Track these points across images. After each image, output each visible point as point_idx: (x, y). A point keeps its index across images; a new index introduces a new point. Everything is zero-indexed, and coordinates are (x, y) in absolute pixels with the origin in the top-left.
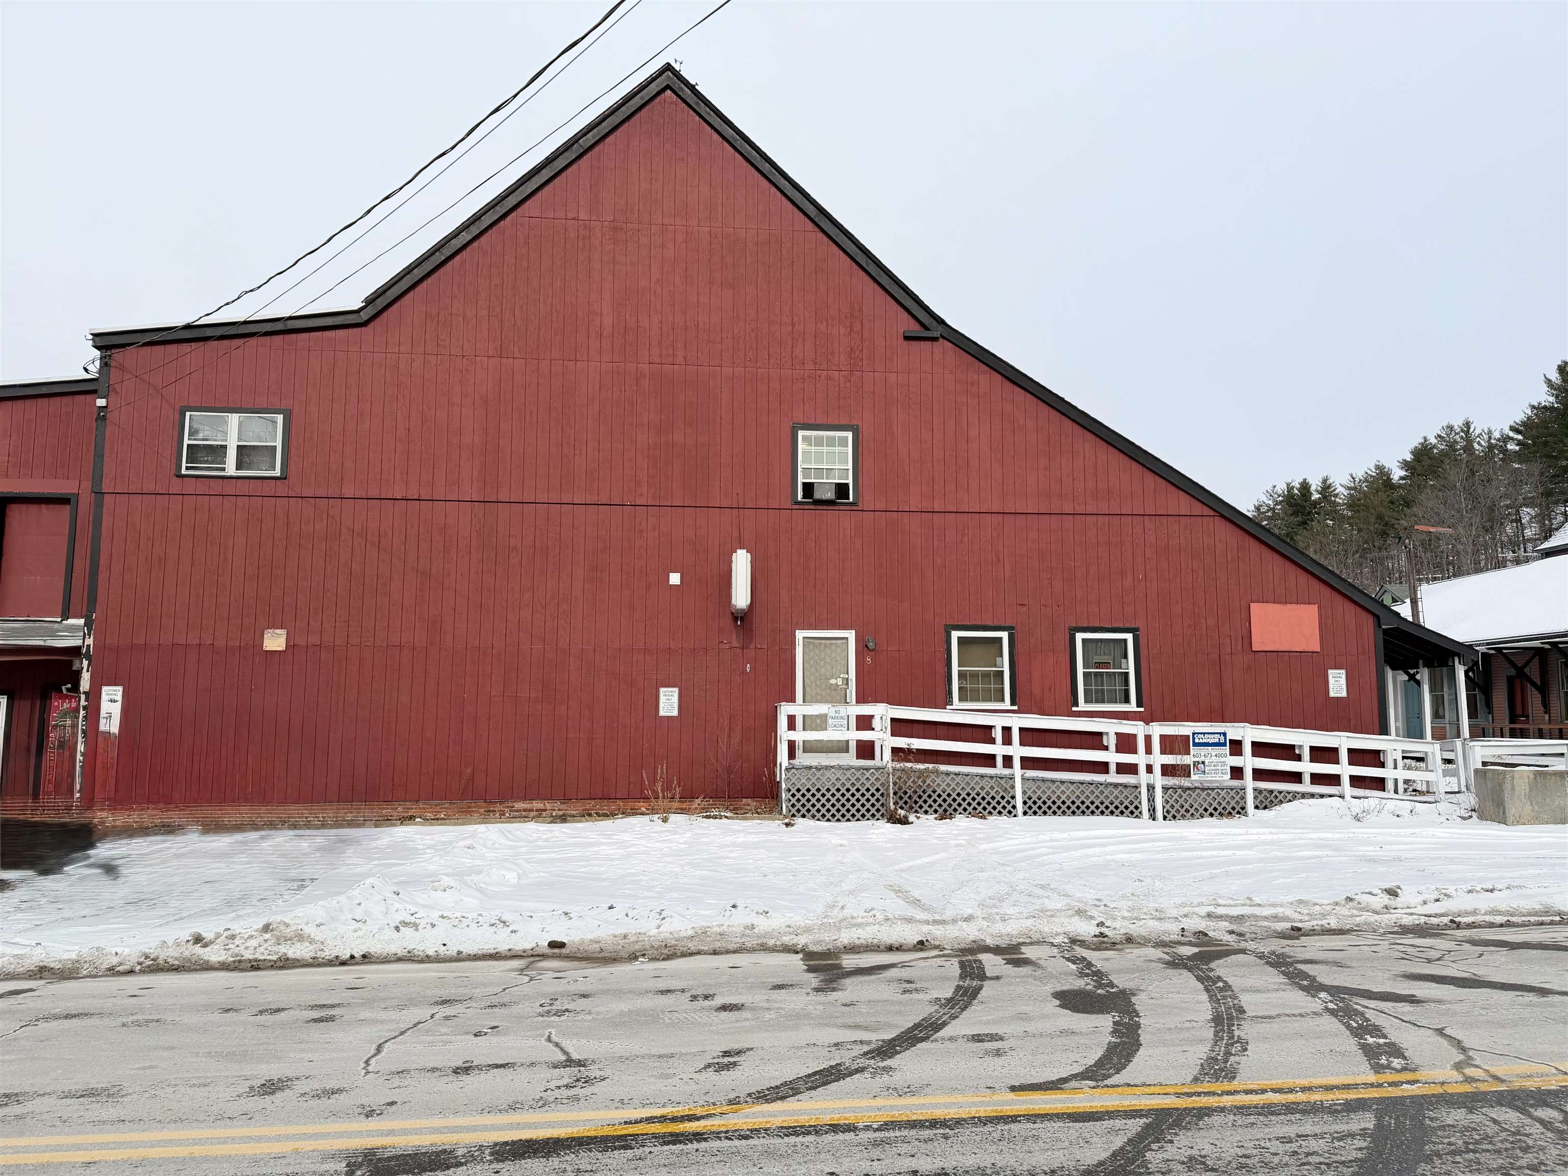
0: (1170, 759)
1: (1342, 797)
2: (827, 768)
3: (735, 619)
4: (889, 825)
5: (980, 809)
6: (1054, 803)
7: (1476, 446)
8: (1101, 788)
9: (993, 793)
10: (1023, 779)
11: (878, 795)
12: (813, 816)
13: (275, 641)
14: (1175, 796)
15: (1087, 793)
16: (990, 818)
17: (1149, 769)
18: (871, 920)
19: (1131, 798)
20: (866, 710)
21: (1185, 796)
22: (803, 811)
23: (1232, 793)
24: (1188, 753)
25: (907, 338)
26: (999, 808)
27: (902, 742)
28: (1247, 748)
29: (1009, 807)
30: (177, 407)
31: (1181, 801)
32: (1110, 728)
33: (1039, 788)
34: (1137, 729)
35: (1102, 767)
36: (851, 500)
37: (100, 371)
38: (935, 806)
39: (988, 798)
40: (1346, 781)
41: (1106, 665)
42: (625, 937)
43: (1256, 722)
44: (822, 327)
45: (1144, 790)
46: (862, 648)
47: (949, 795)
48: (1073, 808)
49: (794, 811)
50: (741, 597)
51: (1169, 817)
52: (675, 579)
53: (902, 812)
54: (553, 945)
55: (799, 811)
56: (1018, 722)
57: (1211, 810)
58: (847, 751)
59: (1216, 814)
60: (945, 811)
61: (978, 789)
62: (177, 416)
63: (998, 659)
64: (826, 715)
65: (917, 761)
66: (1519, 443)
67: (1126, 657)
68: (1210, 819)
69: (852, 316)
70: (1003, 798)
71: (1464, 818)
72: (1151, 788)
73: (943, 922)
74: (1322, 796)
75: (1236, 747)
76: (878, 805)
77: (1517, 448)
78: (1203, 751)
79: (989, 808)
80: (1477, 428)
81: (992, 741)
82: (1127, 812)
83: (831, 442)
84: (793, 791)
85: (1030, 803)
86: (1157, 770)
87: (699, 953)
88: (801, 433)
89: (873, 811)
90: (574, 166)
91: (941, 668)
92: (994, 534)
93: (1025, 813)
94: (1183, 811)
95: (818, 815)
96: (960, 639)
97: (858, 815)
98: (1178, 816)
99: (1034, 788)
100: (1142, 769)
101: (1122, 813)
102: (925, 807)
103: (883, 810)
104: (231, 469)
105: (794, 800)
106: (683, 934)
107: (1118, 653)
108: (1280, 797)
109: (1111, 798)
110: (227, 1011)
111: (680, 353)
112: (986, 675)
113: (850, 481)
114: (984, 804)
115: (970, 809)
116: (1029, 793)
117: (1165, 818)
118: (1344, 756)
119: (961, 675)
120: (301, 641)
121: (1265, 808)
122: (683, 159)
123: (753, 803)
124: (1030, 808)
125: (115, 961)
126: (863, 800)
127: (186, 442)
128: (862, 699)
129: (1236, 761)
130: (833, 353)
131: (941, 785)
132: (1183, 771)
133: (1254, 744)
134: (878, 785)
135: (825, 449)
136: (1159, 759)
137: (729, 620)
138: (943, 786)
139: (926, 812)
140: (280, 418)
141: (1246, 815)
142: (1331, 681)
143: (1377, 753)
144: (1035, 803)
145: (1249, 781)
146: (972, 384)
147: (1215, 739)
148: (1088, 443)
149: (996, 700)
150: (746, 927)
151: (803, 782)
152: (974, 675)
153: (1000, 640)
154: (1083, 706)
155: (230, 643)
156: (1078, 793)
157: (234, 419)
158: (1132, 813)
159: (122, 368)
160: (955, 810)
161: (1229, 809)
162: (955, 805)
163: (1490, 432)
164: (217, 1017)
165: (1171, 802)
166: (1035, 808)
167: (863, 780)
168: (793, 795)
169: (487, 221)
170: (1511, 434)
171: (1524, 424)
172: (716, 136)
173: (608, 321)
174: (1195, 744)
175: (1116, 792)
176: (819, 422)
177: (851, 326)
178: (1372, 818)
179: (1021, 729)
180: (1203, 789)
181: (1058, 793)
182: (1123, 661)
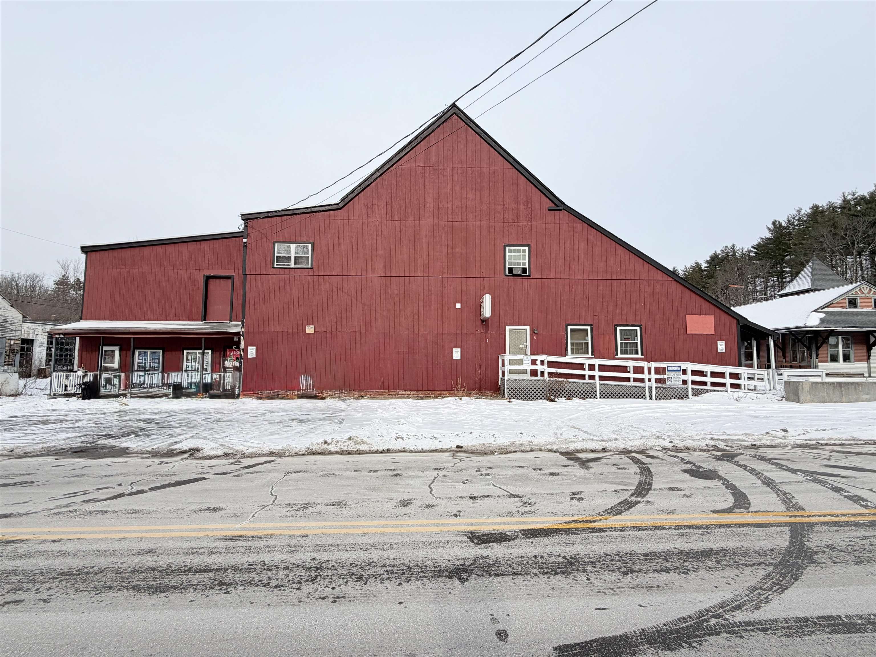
0: (658, 376)
1: (727, 391)
2: (523, 380)
3: (482, 322)
4: (548, 402)
5: (582, 396)
6: (612, 393)
7: (737, 254)
8: (630, 388)
9: (587, 390)
10: (600, 384)
11: (543, 390)
12: (518, 398)
13: (310, 330)
14: (660, 391)
15: (625, 390)
16: (587, 399)
17: (650, 380)
18: (577, 440)
19: (642, 391)
20: (534, 357)
21: (664, 391)
22: (514, 396)
23: (683, 390)
24: (666, 374)
25: (549, 210)
26: (590, 396)
27: (553, 370)
28: (689, 372)
29: (594, 395)
30: (272, 241)
31: (663, 393)
32: (631, 364)
33: (606, 388)
34: (645, 365)
35: (628, 380)
36: (528, 274)
37: (244, 229)
38: (565, 395)
39: (586, 392)
40: (728, 385)
41: (629, 339)
42: (484, 444)
43: (693, 362)
44: (516, 206)
45: (647, 389)
46: (533, 333)
47: (570, 391)
48: (619, 395)
49: (510, 396)
50: (487, 312)
51: (658, 399)
52: (458, 306)
53: (552, 397)
54: (458, 447)
55: (512, 396)
56: (597, 362)
57: (674, 396)
58: (527, 373)
59: (676, 398)
60: (569, 397)
61: (582, 388)
62: (272, 245)
63: (586, 337)
64: (522, 360)
65: (559, 378)
66: (755, 253)
67: (637, 336)
68: (674, 400)
69: (527, 201)
70: (592, 391)
71: (779, 400)
72: (650, 388)
73: (605, 441)
74: (718, 391)
75: (684, 372)
76: (543, 394)
77: (754, 255)
78: (672, 373)
79: (586, 396)
80: (737, 248)
81: (584, 369)
82: (640, 397)
83: (519, 251)
84: (510, 389)
85: (602, 393)
86: (653, 381)
87: (516, 451)
88: (507, 248)
89: (541, 396)
90: (418, 145)
91: (564, 341)
92: (585, 288)
93: (600, 397)
94: (663, 397)
95: (520, 398)
96: (572, 330)
97: (535, 398)
98: (662, 398)
99: (604, 388)
100: (646, 380)
101: (638, 397)
102: (561, 395)
103: (545, 396)
104: (292, 265)
105: (510, 392)
106: (506, 444)
107: (634, 335)
108: (702, 391)
109: (634, 391)
110: (356, 471)
111: (460, 217)
112: (581, 344)
113: (527, 267)
114: (584, 394)
115: (579, 396)
116: (602, 390)
117: (656, 399)
118: (727, 375)
119: (572, 344)
120: (320, 330)
121: (696, 395)
122: (460, 141)
123: (490, 393)
124: (602, 395)
125: (297, 450)
126: (537, 392)
127: (276, 255)
128: (532, 353)
129: (684, 377)
130: (520, 216)
131: (567, 386)
132: (663, 381)
133: (692, 371)
134: (543, 387)
135: (517, 254)
136: (654, 376)
137: (480, 322)
138: (568, 387)
139: (561, 397)
140: (310, 245)
141: (688, 398)
142: (719, 346)
143: (737, 374)
144: (604, 393)
145: (690, 386)
146: (575, 228)
147: (676, 368)
148: (622, 251)
149: (585, 354)
150: (529, 442)
151: (514, 386)
152: (577, 344)
153: (587, 330)
154: (620, 356)
155: (294, 331)
156: (621, 390)
157: (293, 246)
158: (642, 397)
159: (252, 227)
160: (573, 396)
161: (682, 396)
162: (573, 394)
163: (743, 249)
164: (353, 473)
165: (659, 393)
166: (604, 395)
167: (537, 385)
168: (510, 390)
169: (386, 167)
170: (752, 249)
171: (757, 245)
172: (473, 132)
173: (432, 205)
174: (668, 371)
175: (636, 389)
176: (515, 243)
177: (527, 205)
178: (742, 400)
179: (599, 365)
180: (671, 388)
181: (613, 390)
182: (636, 338)
